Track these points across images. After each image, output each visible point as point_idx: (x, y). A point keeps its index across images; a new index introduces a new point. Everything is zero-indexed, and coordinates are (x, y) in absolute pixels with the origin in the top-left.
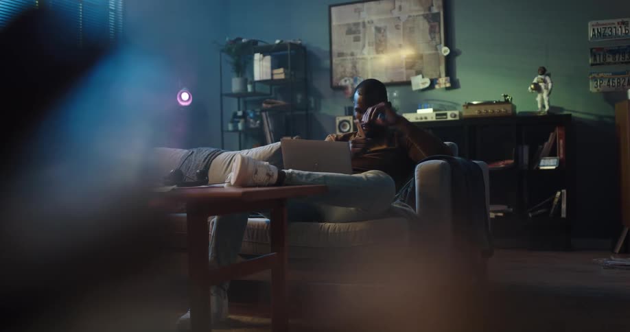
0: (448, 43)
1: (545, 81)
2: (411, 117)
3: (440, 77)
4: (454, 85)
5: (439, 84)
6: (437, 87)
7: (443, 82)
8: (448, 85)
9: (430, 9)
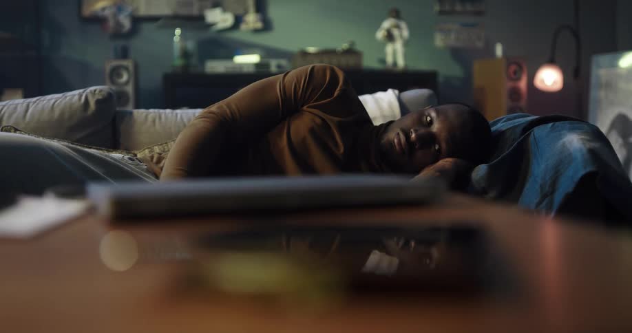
1: (398, 27)
2: (216, 67)
3: (246, 12)
4: (267, 26)
5: (247, 24)
6: (243, 27)
7: (252, 20)
8: (259, 25)
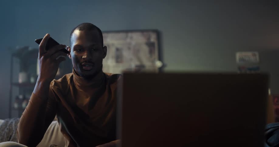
0: (160, 59)
9: (149, 39)
